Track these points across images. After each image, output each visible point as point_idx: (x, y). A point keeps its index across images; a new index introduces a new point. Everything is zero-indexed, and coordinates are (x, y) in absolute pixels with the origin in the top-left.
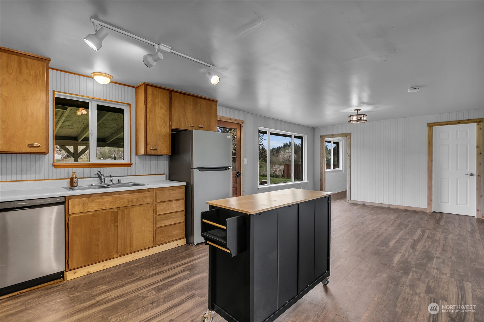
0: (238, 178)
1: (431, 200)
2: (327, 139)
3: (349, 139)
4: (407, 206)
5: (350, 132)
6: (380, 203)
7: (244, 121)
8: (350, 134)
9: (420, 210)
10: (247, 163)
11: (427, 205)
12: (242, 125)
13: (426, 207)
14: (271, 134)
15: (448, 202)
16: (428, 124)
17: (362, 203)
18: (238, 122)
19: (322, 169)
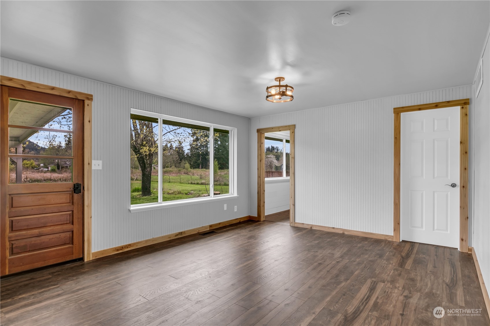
0: (75, 195)
1: (399, 224)
2: (267, 135)
3: (293, 133)
4: (367, 231)
5: (294, 124)
6: (331, 227)
7: (92, 96)
8: (294, 126)
9: (383, 238)
10: (101, 169)
11: (393, 230)
12: (87, 102)
13: (391, 233)
14: (165, 122)
15: (422, 227)
16: (394, 109)
17: (309, 227)
18: (76, 96)
19: (259, 177)
